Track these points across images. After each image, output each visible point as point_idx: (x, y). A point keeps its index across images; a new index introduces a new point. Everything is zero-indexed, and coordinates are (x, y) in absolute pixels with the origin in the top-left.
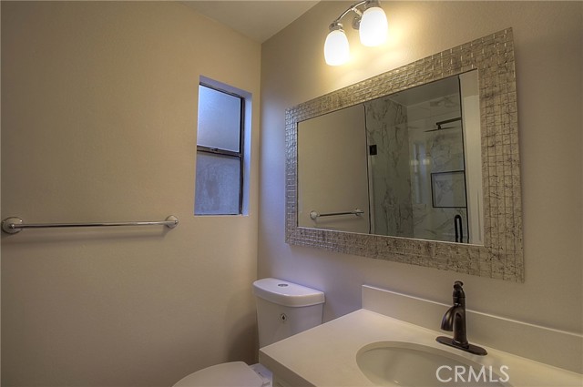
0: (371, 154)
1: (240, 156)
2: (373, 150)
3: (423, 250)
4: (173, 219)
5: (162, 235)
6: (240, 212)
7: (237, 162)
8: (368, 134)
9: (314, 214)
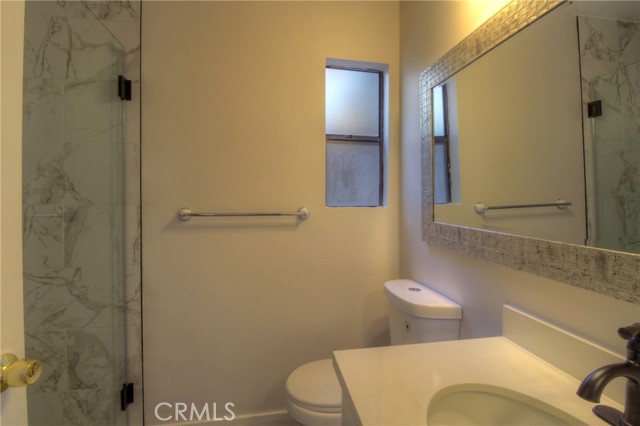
0: (591, 114)
1: (378, 141)
2: (595, 109)
3: (593, 264)
4: (305, 210)
5: (296, 226)
6: (381, 204)
7: (376, 148)
8: (586, 85)
9: (480, 206)
